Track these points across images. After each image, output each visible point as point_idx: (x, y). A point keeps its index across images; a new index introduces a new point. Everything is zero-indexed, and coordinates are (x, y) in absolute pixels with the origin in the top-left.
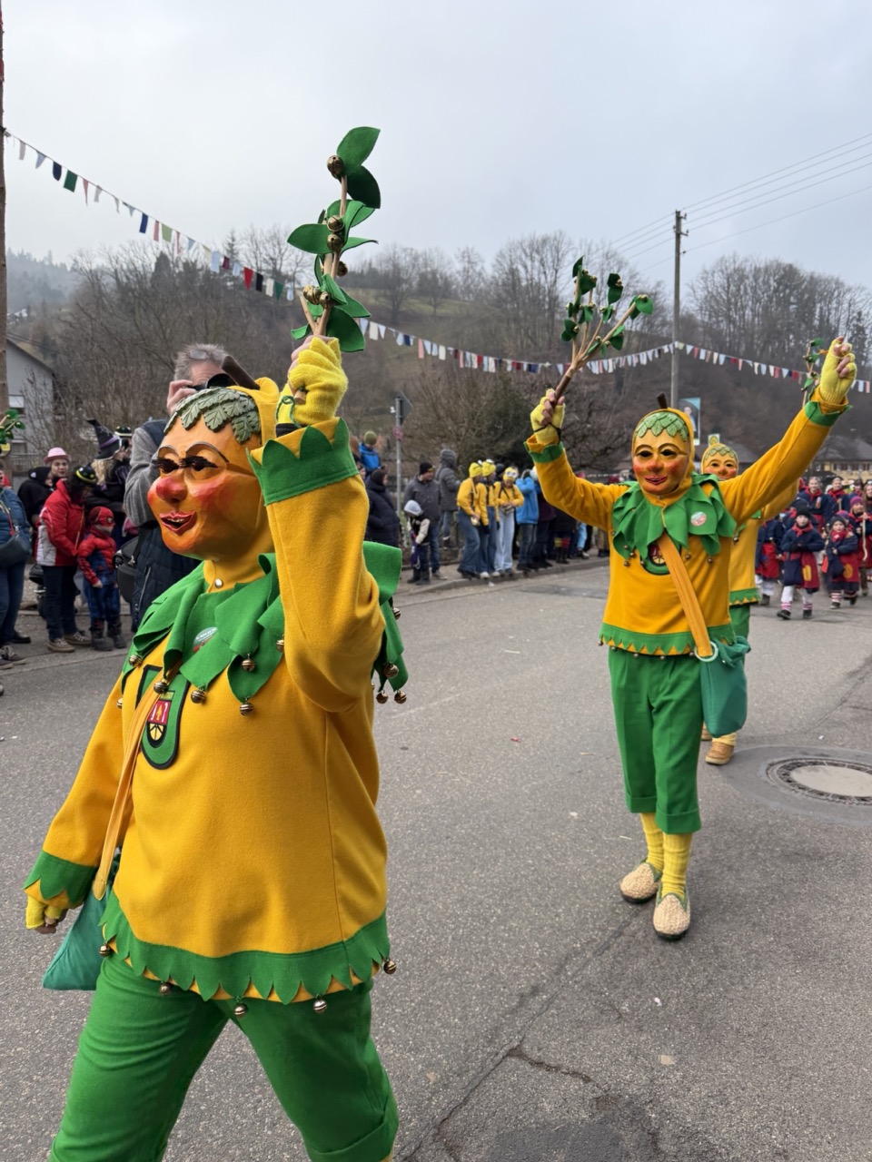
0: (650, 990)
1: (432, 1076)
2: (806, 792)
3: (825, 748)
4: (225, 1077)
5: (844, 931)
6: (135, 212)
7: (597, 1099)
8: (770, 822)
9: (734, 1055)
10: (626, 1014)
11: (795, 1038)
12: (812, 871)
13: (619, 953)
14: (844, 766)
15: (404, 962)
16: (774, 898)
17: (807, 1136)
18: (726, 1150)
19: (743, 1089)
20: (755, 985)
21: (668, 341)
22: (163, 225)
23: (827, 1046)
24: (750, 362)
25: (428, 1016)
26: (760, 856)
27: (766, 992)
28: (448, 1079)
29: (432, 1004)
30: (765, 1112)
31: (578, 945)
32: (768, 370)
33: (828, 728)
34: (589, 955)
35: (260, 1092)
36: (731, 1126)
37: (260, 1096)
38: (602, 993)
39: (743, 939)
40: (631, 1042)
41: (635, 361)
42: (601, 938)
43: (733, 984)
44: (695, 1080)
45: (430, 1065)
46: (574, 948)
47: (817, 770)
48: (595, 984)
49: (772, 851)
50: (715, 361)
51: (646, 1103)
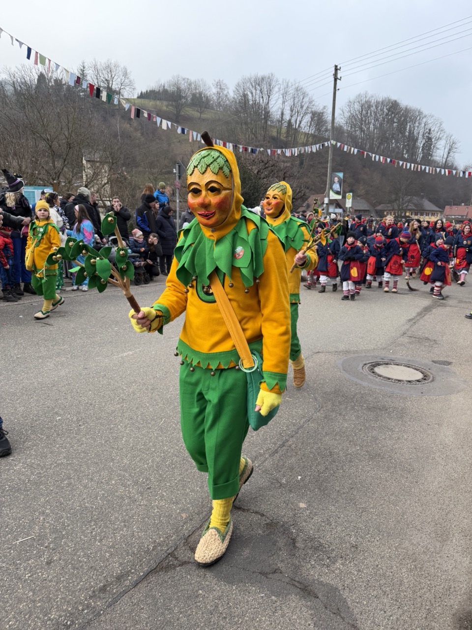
0: (297, 473)
1: (184, 515)
2: (381, 378)
3: (393, 356)
4: (76, 518)
5: (394, 444)
6: (23, 45)
7: (267, 524)
8: (362, 392)
9: (336, 502)
10: (284, 484)
11: (366, 494)
12: (381, 416)
13: (282, 455)
14: (401, 365)
15: (172, 460)
16: (361, 429)
17: (367, 538)
18: (328, 545)
19: (339, 518)
20: (349, 470)
21: (328, 140)
22: (40, 54)
23: (381, 498)
24: (370, 154)
25: (183, 486)
26: (356, 409)
27: (354, 473)
28: (192, 516)
29: (185, 481)
30: (349, 528)
31: (262, 451)
32: (380, 158)
33: (395, 346)
34: (267, 456)
35: (94, 525)
36: (331, 535)
37: (94, 527)
38: (272, 474)
39: (345, 448)
40: (285, 497)
41: (310, 150)
42: (273, 448)
43: (338, 469)
44: (316, 514)
45: (183, 510)
46: (260, 453)
47: (388, 368)
48: (269, 470)
49: (362, 406)
50: (352, 153)
51: (291, 525)
